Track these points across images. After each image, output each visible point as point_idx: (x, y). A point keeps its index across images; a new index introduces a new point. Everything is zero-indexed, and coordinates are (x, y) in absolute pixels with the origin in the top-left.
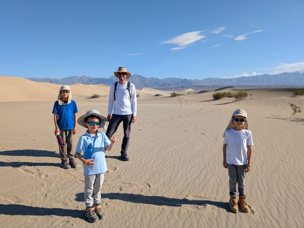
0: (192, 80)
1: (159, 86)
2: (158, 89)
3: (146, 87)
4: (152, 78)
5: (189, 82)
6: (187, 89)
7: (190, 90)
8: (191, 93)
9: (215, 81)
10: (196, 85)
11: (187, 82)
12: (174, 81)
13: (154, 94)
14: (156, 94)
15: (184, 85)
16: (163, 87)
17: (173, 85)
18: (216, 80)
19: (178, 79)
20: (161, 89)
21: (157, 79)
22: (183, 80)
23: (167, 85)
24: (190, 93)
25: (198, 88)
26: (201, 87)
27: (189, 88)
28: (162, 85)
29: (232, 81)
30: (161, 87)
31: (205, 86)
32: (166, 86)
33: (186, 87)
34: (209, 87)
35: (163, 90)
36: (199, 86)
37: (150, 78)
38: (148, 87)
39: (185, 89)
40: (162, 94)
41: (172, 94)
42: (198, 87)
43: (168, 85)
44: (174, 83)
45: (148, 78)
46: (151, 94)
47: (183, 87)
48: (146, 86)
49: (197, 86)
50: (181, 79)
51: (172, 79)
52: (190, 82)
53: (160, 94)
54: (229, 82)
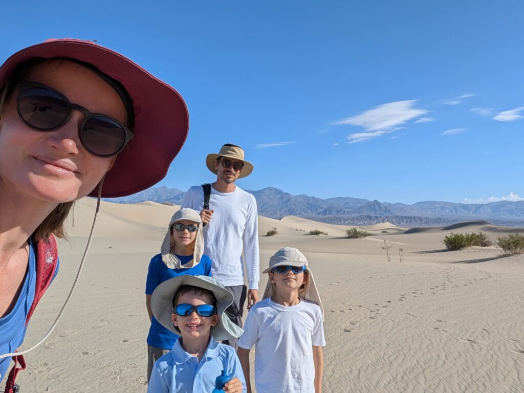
0: (390, 205)
1: (318, 214)
2: (316, 221)
3: (290, 214)
4: (304, 196)
5: (383, 208)
6: (379, 222)
7: (387, 225)
8: (390, 231)
9: (442, 208)
10: (400, 215)
11: (380, 208)
12: (352, 204)
13: (308, 230)
14: (313, 229)
15: (372, 214)
16: (328, 216)
17: (348, 212)
18: (444, 206)
19: (359, 201)
20: (323, 221)
21: (314, 198)
22: (370, 202)
23: (336, 213)
24: (387, 231)
25: (403, 221)
26: (410, 219)
27: (383, 221)
28: (324, 213)
29: (481, 210)
30: (322, 216)
31: (421, 219)
32: (333, 214)
33: (377, 218)
34: (428, 220)
35: (327, 223)
36: (406, 217)
37: (299, 196)
38: (295, 215)
39: (375, 222)
40: (325, 232)
41: (349, 232)
42: (405, 220)
43: (338, 212)
44: (352, 208)
45: (295, 197)
46: (301, 230)
47: (370, 218)
48: (291, 212)
49: (402, 217)
50: (366, 200)
51: (347, 200)
52: (386, 207)
53: (321, 231)
54: (474, 213)
